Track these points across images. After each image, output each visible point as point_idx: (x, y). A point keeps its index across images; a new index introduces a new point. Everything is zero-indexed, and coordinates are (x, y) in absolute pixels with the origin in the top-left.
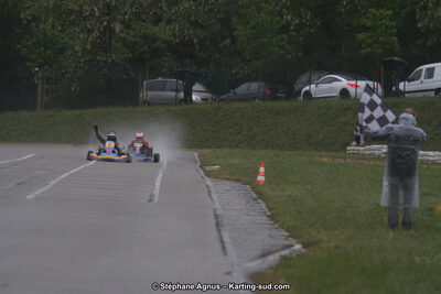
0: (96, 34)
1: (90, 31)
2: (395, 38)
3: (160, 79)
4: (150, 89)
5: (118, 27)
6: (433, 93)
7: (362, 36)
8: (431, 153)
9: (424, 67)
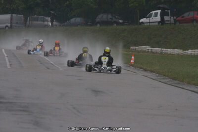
3: (36, 16)
6: (157, 24)
8: (169, 50)
9: (154, 12)
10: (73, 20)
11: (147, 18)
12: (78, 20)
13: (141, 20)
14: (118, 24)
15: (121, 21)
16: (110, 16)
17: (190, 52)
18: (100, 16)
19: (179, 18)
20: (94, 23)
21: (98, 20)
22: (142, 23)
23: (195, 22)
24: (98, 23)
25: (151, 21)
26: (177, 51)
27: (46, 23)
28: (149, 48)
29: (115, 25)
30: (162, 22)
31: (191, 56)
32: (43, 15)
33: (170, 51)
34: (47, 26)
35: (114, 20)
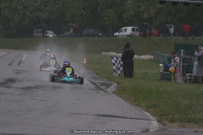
1: (19, 14)
2: (116, 19)
7: (105, 18)
9: (124, 28)
10: (66, 33)
11: (119, 32)
13: (116, 34)
14: (98, 36)
15: (100, 34)
16: (92, 31)
17: (143, 57)
18: (86, 30)
20: (81, 36)
22: (116, 36)
23: (152, 36)
25: (123, 34)
27: (47, 35)
28: (114, 54)
29: (96, 37)
31: (143, 60)
34: (48, 37)
35: (96, 33)
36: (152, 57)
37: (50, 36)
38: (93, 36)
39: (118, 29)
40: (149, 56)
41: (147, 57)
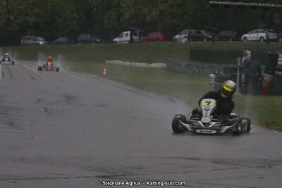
0: (4, 20)
3: (28, 36)
4: (25, 39)
5: (12, 18)
7: (105, 22)
9: (125, 33)
10: (59, 40)
11: (119, 38)
12: (63, 39)
13: (115, 40)
14: (96, 42)
15: (98, 40)
16: (89, 36)
17: (153, 65)
18: (81, 36)
19: (146, 38)
20: (76, 42)
21: (79, 39)
22: (116, 41)
23: (158, 41)
24: (80, 41)
25: (123, 39)
26: (143, 65)
27: (37, 42)
28: (120, 62)
29: (93, 43)
30: (132, 41)
31: (154, 68)
32: (35, 35)
33: (137, 64)
34: (38, 44)
35: (93, 39)
36: (164, 65)
37: (41, 43)
38: (90, 42)
39: (118, 34)
40: (161, 64)
41: (159, 65)
